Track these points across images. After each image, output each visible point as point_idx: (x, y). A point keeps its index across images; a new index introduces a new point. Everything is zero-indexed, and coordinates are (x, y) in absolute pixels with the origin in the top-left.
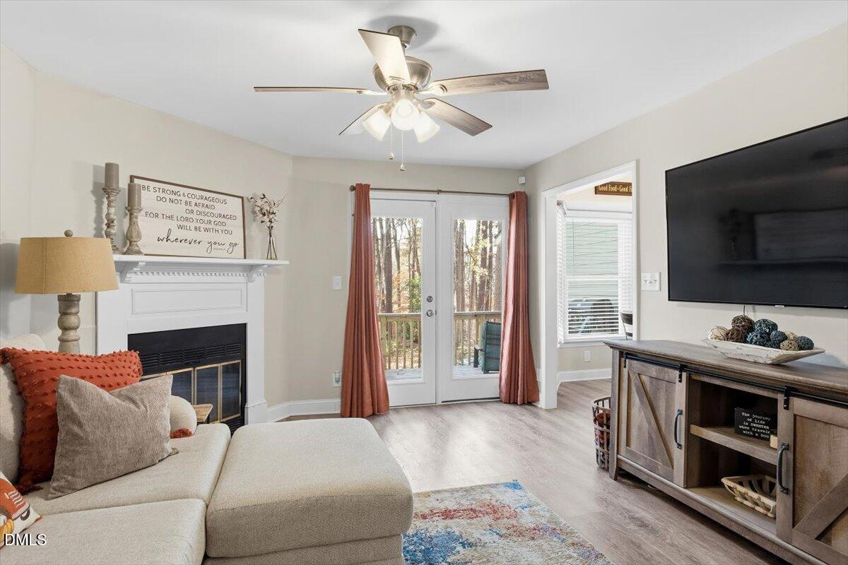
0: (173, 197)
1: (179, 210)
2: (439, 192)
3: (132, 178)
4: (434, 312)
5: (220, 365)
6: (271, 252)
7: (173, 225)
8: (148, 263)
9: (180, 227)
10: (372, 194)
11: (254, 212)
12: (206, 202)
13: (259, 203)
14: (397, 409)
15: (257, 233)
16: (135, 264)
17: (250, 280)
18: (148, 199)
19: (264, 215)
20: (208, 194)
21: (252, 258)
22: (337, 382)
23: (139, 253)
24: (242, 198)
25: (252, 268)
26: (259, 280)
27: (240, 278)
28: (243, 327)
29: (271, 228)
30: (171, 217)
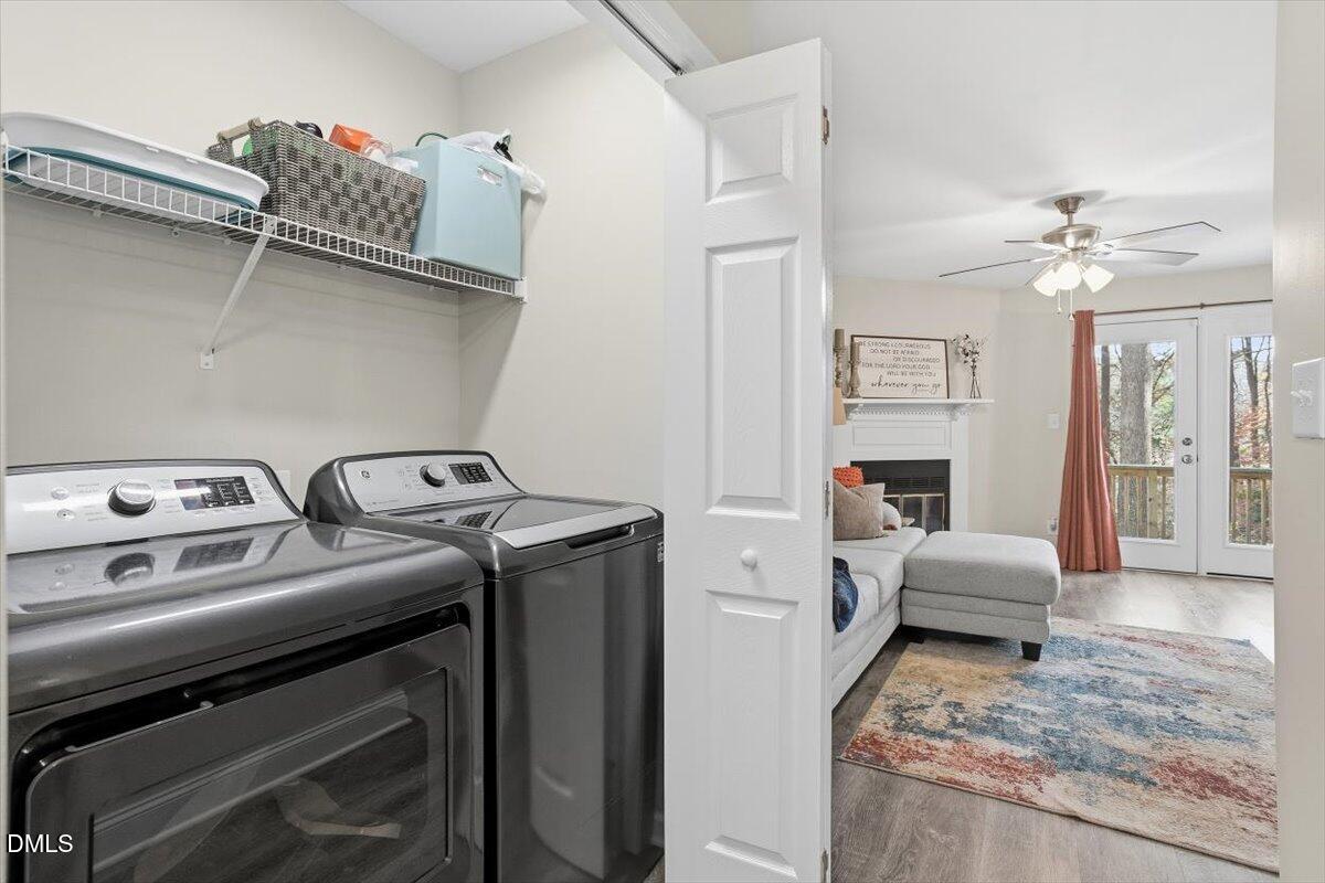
0: (883, 348)
1: (888, 358)
2: (1202, 306)
3: (853, 337)
4: (1194, 458)
5: (924, 496)
6: (974, 391)
7: (884, 372)
8: (865, 405)
9: (890, 373)
10: (1096, 320)
11: (957, 353)
12: (910, 349)
13: (962, 344)
15: (961, 373)
16: (856, 405)
17: (953, 418)
18: (864, 352)
19: (967, 355)
20: (913, 342)
21: (955, 397)
22: (1054, 529)
23: (858, 396)
24: (945, 341)
25: (955, 407)
26: (962, 419)
27: (943, 417)
28: (946, 463)
29: (974, 367)
30: (882, 366)
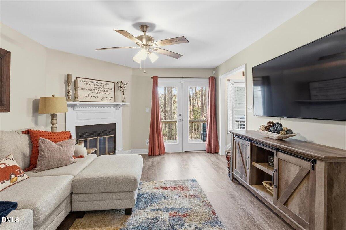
0: (90, 83)
1: (93, 87)
2: (183, 78)
3: (77, 78)
4: (181, 120)
5: (107, 137)
6: (124, 101)
7: (90, 92)
8: (80, 104)
9: (92, 93)
10: (159, 79)
11: (118, 87)
12: (101, 84)
13: (120, 84)
14: (168, 153)
15: (119, 94)
16: (76, 104)
17: (117, 109)
18: (81, 84)
19: (121, 88)
20: (102, 82)
21: (117, 102)
22: (148, 143)
23: (78, 101)
24: (114, 83)
25: (117, 105)
26: (120, 109)
27: (114, 109)
28: (115, 124)
29: (123, 92)
30: (89, 90)
